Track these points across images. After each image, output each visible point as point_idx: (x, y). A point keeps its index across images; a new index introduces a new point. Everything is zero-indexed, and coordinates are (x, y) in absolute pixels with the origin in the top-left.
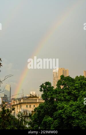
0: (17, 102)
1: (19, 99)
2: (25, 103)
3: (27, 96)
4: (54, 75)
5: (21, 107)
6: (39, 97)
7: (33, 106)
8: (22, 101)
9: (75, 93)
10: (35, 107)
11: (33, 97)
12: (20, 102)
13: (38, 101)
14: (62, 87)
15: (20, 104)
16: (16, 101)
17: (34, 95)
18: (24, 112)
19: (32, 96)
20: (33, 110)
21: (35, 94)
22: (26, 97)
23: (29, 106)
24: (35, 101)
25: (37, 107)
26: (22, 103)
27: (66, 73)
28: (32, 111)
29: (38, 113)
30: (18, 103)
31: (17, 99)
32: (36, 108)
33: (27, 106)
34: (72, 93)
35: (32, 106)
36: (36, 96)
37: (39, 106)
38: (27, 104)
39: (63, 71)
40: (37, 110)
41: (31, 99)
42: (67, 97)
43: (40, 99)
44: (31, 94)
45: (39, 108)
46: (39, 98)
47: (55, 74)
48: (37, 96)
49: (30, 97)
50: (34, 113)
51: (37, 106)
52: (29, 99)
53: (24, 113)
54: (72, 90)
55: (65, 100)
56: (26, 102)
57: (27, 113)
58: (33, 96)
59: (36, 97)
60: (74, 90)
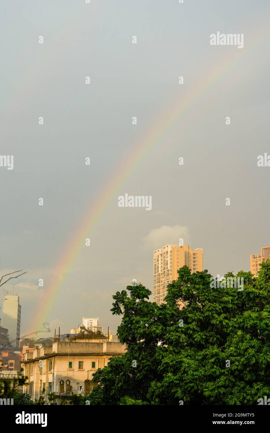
0: (38, 353)
1: (47, 343)
2: (66, 355)
3: (72, 332)
4: (157, 268)
5: (50, 367)
6: (108, 338)
7: (91, 365)
8: (55, 348)
9: (221, 322)
10: (97, 367)
11: (91, 335)
12: (49, 351)
13: (105, 349)
14: (182, 304)
15: (49, 357)
16: (37, 348)
17: (94, 330)
18: (62, 382)
19: (86, 333)
20: (91, 378)
21: (96, 325)
22: (68, 336)
23: (76, 365)
24: (96, 350)
25: (102, 368)
26: (55, 355)
27: (194, 262)
28: (87, 382)
29: (106, 386)
30: (42, 354)
31: (38, 342)
32: (100, 372)
33: (70, 364)
34: (214, 322)
35: (87, 363)
36: (99, 332)
37: (108, 363)
38: (70, 359)
39: (187, 255)
40: (101, 378)
41: (84, 341)
42: (198, 337)
43: (111, 342)
44: (83, 328)
45: (109, 369)
46: (110, 340)
47: (160, 266)
48: (104, 332)
49: (82, 336)
50: (92, 387)
51: (103, 363)
52: (77, 341)
53: (62, 386)
54: (212, 314)
55: (191, 345)
56: (68, 350)
57: (70, 388)
58: (90, 332)
59: (99, 335)
60: (219, 314)
